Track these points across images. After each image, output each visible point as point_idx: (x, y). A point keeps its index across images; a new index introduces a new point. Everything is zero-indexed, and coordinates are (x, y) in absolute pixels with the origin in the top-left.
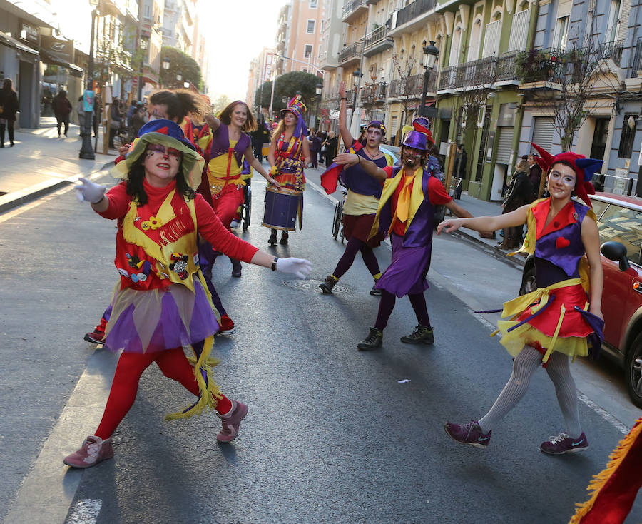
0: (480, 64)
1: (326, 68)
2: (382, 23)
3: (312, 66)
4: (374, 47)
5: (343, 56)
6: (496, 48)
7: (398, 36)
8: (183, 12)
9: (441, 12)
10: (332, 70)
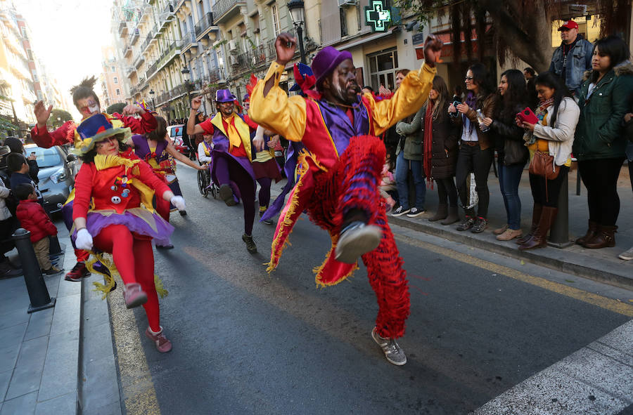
0: (177, 88)
1: (127, 99)
2: (142, 77)
3: (121, 99)
4: (142, 87)
5: (132, 93)
6: (180, 81)
7: (149, 81)
8: (53, 90)
9: (160, 71)
10: (130, 99)
